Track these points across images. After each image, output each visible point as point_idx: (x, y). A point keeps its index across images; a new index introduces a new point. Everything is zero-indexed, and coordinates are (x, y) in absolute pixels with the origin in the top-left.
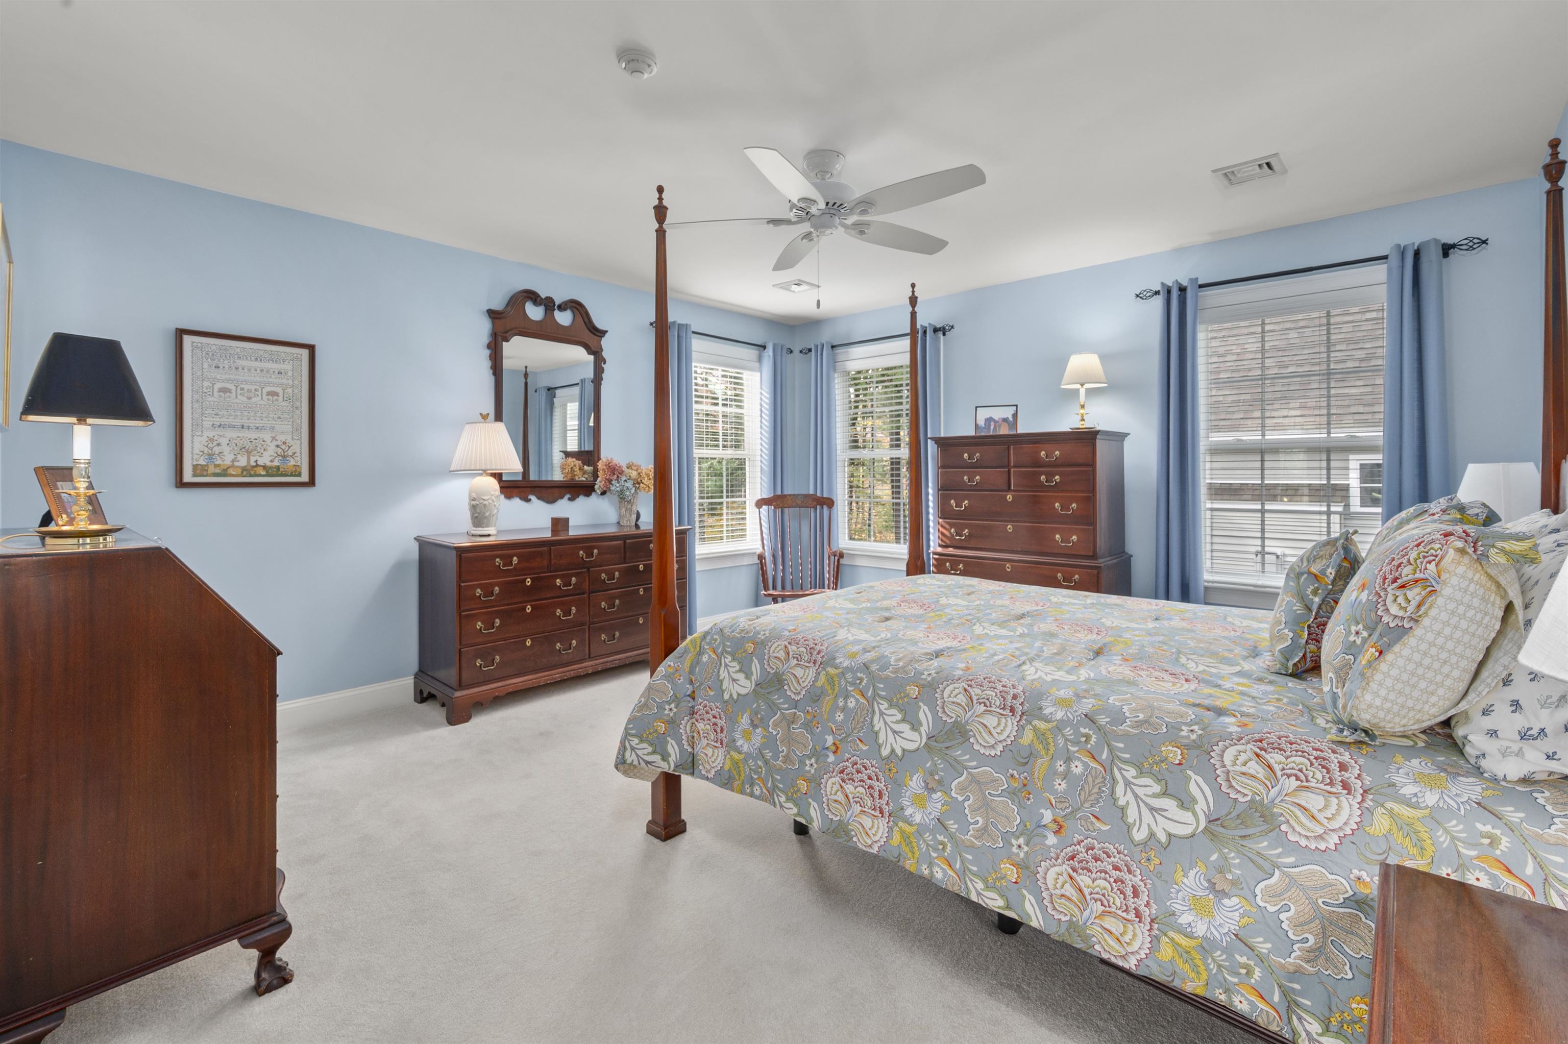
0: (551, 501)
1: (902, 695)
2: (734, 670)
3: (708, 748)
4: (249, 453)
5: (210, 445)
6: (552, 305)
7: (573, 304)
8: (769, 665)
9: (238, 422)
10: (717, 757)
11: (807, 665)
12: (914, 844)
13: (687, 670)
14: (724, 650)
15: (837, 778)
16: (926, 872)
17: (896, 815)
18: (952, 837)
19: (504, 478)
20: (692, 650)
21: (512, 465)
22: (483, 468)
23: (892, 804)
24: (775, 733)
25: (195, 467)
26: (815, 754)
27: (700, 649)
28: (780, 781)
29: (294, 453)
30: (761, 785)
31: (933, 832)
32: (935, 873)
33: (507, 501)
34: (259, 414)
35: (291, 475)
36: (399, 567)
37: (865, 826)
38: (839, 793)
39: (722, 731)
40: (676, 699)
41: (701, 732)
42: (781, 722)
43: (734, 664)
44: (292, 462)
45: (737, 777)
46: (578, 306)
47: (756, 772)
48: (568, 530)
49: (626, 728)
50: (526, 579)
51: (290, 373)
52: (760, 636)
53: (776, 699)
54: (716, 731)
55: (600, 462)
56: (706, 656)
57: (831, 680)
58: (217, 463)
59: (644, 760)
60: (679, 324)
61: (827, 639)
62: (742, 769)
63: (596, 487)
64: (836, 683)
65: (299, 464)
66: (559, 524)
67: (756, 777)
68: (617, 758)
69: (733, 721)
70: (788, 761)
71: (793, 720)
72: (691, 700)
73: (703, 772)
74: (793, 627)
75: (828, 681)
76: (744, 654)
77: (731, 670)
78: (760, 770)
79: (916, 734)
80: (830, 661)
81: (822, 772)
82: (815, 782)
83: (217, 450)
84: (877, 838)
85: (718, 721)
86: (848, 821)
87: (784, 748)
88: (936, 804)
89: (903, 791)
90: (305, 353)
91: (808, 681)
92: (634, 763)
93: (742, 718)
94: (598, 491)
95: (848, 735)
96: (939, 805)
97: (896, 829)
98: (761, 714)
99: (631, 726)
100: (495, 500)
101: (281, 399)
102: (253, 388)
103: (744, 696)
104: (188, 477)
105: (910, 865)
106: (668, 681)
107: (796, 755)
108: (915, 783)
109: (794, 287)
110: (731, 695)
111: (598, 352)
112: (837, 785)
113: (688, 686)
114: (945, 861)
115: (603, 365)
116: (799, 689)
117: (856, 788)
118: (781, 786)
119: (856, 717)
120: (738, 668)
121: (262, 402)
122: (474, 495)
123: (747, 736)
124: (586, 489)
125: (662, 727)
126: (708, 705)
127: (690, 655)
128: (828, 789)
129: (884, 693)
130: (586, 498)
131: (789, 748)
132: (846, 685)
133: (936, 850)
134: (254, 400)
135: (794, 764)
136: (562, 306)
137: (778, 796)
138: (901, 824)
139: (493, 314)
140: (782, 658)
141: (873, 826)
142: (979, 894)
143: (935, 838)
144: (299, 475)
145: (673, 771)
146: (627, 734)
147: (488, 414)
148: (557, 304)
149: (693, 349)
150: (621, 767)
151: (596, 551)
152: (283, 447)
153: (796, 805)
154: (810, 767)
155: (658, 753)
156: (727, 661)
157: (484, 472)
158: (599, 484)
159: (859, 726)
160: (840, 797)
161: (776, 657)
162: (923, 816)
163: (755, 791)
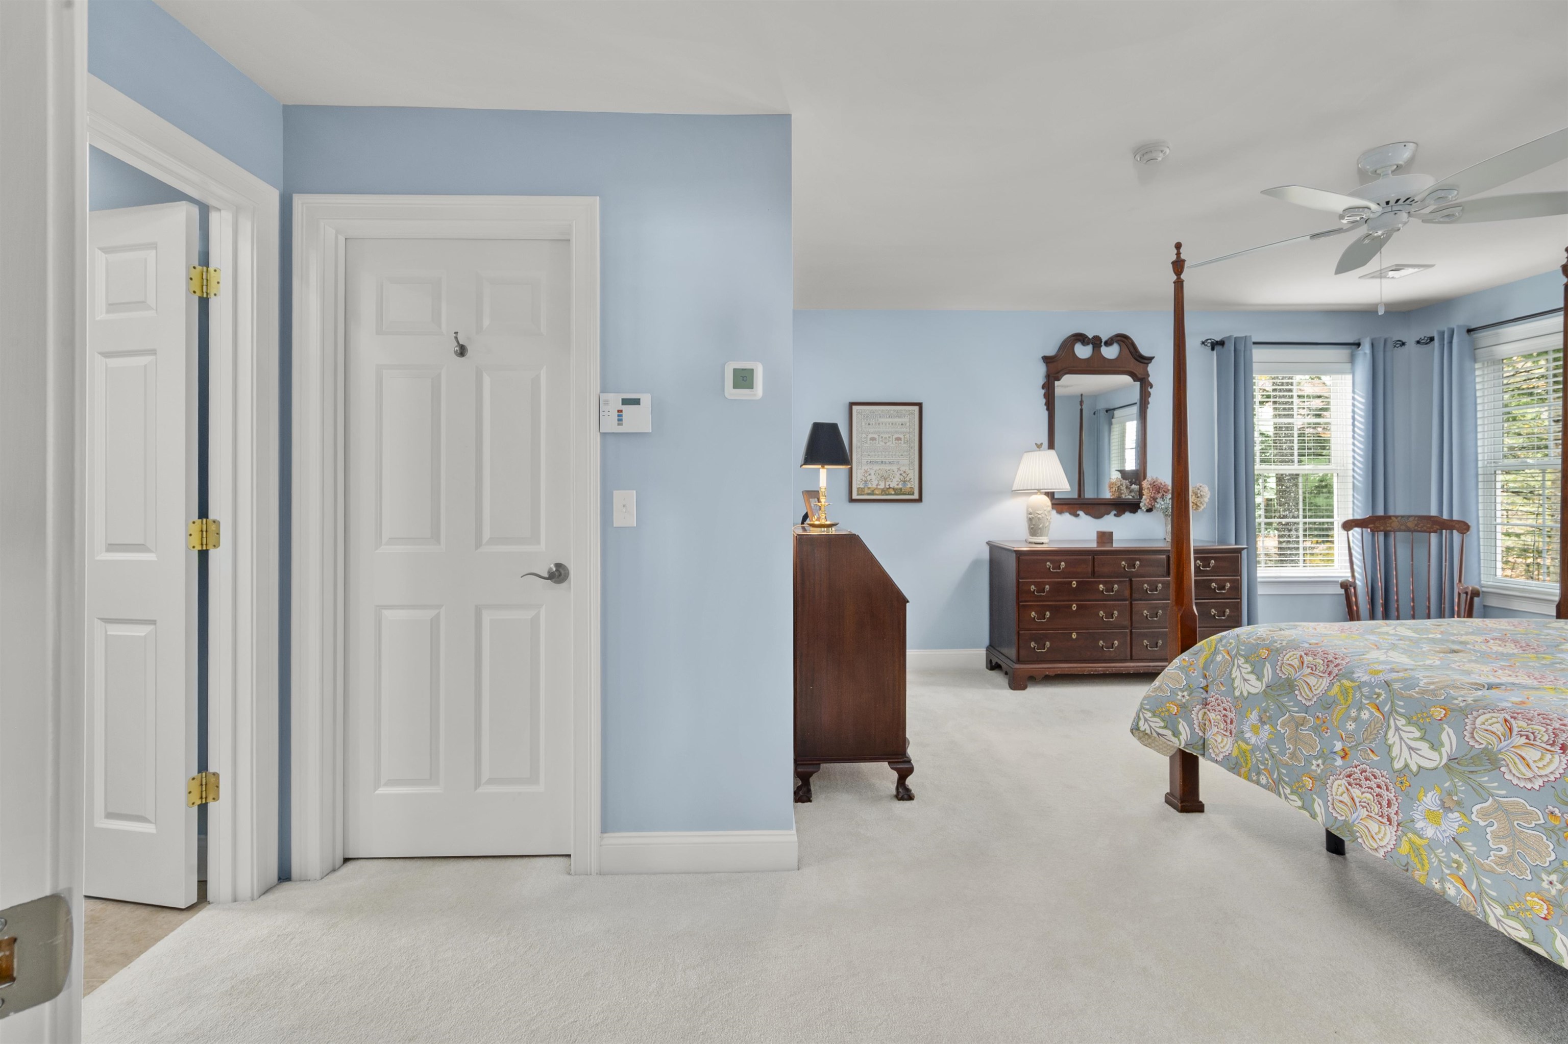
0: (1098, 516)
1: (1425, 715)
2: (1246, 671)
3: (1218, 735)
4: (885, 479)
5: (866, 475)
6: (1099, 342)
7: (1119, 338)
8: (1281, 670)
9: (879, 459)
10: (1226, 744)
11: (1322, 675)
12: (1424, 857)
13: (1201, 666)
14: (1238, 653)
15: (1344, 781)
16: (1437, 886)
17: (1404, 826)
18: (1468, 858)
19: (1056, 497)
20: (1207, 649)
21: (1063, 485)
22: (1037, 488)
23: (1401, 815)
24: (1283, 731)
25: (858, 489)
26: (1321, 755)
27: (1215, 650)
28: (1286, 775)
29: (910, 479)
30: (1268, 776)
31: (1446, 849)
32: (1447, 889)
33: (1058, 516)
34: (891, 454)
35: (909, 494)
36: (976, 564)
37: (1371, 830)
38: (1345, 795)
39: (1231, 722)
40: (1189, 688)
41: (1212, 721)
42: (1289, 722)
43: (1247, 666)
44: (909, 486)
45: (1244, 764)
46: (1124, 339)
47: (1263, 764)
48: (1112, 543)
49: (1141, 704)
50: (1072, 581)
51: (908, 424)
52: (1276, 644)
53: (1286, 702)
54: (1225, 722)
55: (1146, 480)
56: (1221, 656)
57: (1345, 692)
58: (869, 486)
59: (1156, 732)
60: (1236, 338)
61: (1352, 656)
62: (1249, 758)
63: (1141, 505)
64: (1350, 695)
65: (913, 486)
66: (1105, 537)
67: (1262, 767)
68: (1133, 724)
69: (1242, 715)
70: (1294, 758)
71: (1304, 722)
72: (1204, 692)
73: (1213, 755)
74: (1317, 642)
75: (1341, 692)
76: (1257, 659)
77: (1243, 670)
78: (1267, 762)
79: (1436, 754)
80: (1349, 674)
81: (1329, 774)
82: (1321, 781)
83: (869, 478)
84: (1383, 844)
85: (1228, 713)
86: (1353, 822)
87: (1290, 746)
88: (1453, 823)
89: (1415, 805)
90: (916, 408)
91: (1320, 689)
92: (1147, 732)
93: (1251, 714)
94: (1143, 508)
95: (1359, 744)
96: (1456, 825)
97: (1405, 838)
98: (1270, 713)
99: (1146, 702)
100: (1046, 513)
101: (903, 442)
102: (887, 436)
103: (1254, 694)
104: (855, 496)
105: (1419, 875)
106: (1182, 672)
107: (1302, 753)
108: (1430, 800)
109: (1391, 274)
110: (1241, 693)
111: (1144, 378)
112: (1343, 787)
113: (1201, 679)
114: (1460, 880)
115: (1150, 390)
116: (1311, 696)
117: (1363, 793)
118: (1287, 779)
119: (1369, 729)
120: (1250, 669)
121: (892, 445)
122: (1030, 510)
123: (1255, 730)
124: (1133, 507)
125: (1174, 709)
126: (1220, 698)
127: (1205, 653)
128: (1334, 789)
129: (1403, 711)
130: (1132, 514)
131: (1296, 747)
132: (1361, 698)
133: (1449, 867)
134: (888, 444)
135: (1300, 762)
136: (1109, 342)
137: (1283, 787)
138: (1410, 835)
139: (1047, 360)
140: (1296, 666)
141: (1379, 832)
142: (1498, 920)
143: (1448, 856)
144: (913, 494)
145: (1184, 747)
146: (1142, 708)
147: (1042, 444)
148: (1103, 341)
149: (1254, 361)
150: (1136, 733)
151: (1138, 563)
152: (904, 475)
153: (1301, 798)
154: (1317, 766)
155: (1169, 729)
156: (1240, 662)
157: (1039, 491)
158: (1145, 502)
159: (1371, 737)
160: (1346, 798)
161: (1289, 664)
162: (1435, 832)
163: (1261, 780)
